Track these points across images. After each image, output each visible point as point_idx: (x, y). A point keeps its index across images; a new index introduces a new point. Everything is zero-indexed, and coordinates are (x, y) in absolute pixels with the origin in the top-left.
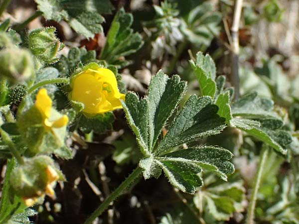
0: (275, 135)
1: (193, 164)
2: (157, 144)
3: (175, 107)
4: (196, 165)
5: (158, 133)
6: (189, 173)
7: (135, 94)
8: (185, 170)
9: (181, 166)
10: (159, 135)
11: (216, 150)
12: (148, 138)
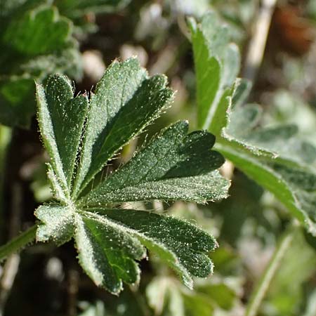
0: (307, 200)
1: (135, 240)
2: (89, 186)
3: (141, 131)
4: (139, 243)
5: (98, 168)
6: (119, 254)
7: (68, 82)
8: (115, 246)
9: (113, 237)
10: (98, 172)
11: (189, 227)
12: (75, 171)
